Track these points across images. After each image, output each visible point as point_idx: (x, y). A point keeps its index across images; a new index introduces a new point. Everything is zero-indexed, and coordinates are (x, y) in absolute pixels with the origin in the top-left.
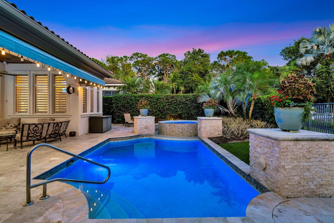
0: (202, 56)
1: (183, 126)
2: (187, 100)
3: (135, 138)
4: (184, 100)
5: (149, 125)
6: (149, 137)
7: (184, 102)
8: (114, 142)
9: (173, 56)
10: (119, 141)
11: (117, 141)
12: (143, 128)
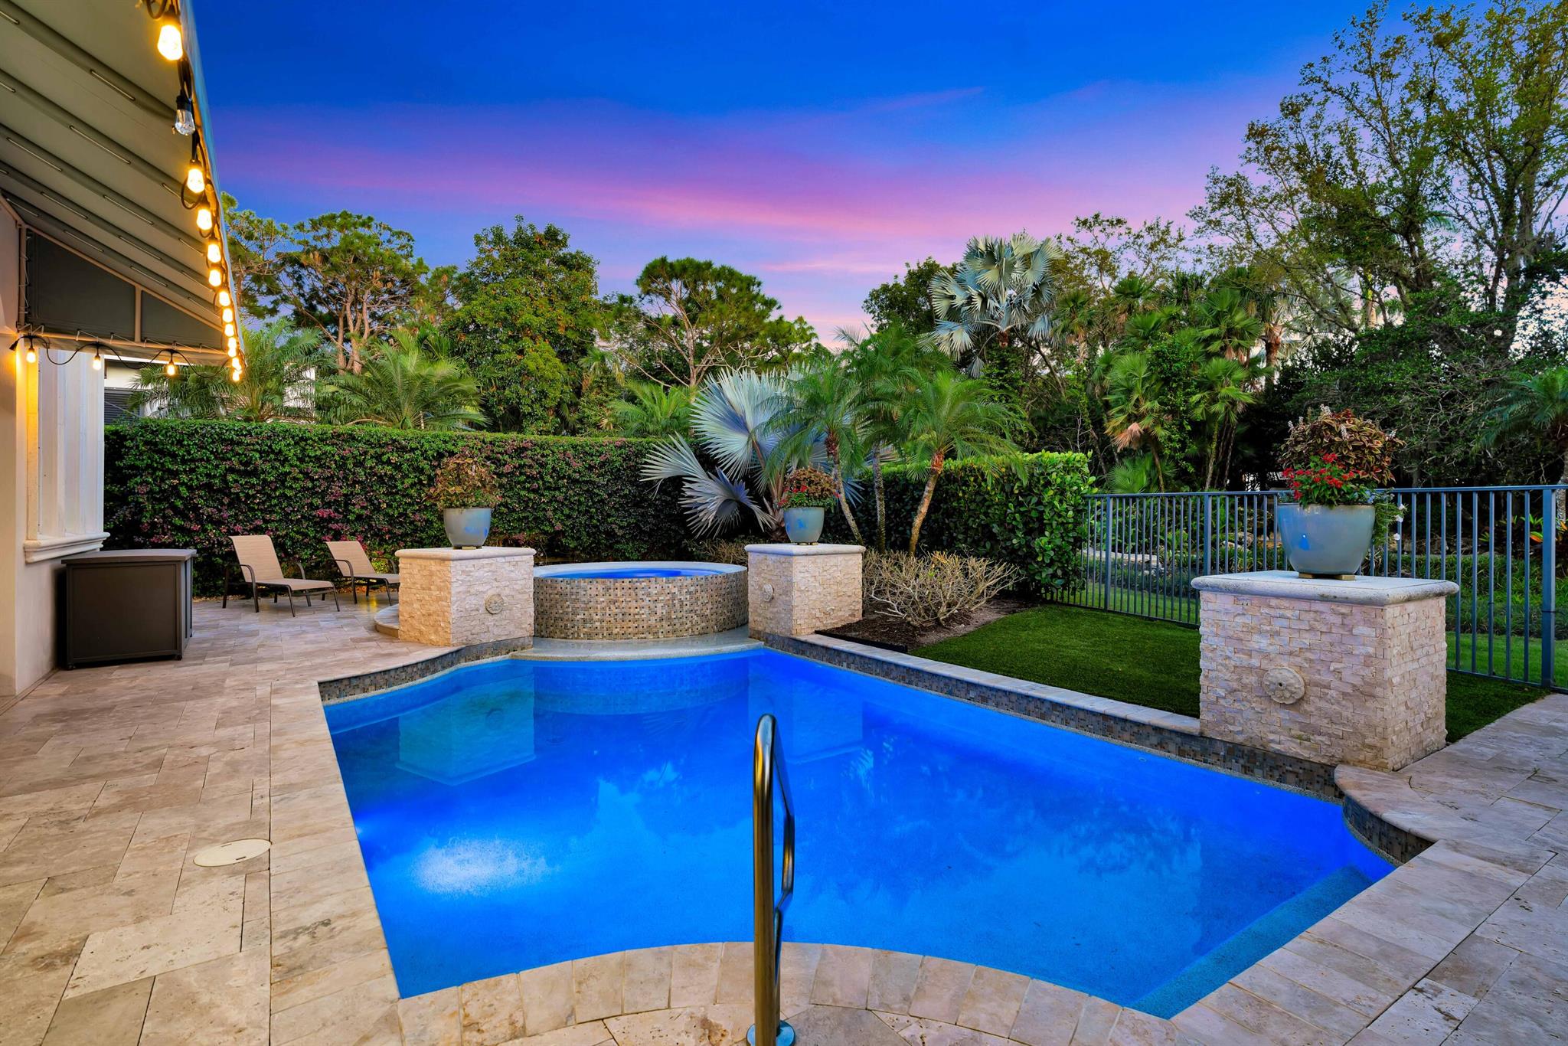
0: (563, 262)
1: (676, 590)
2: (591, 468)
3: (444, 668)
4: (578, 465)
5: (507, 591)
6: (507, 656)
7: (577, 476)
8: (341, 700)
9: (399, 234)
10: (372, 693)
11: (361, 696)
12: (477, 610)
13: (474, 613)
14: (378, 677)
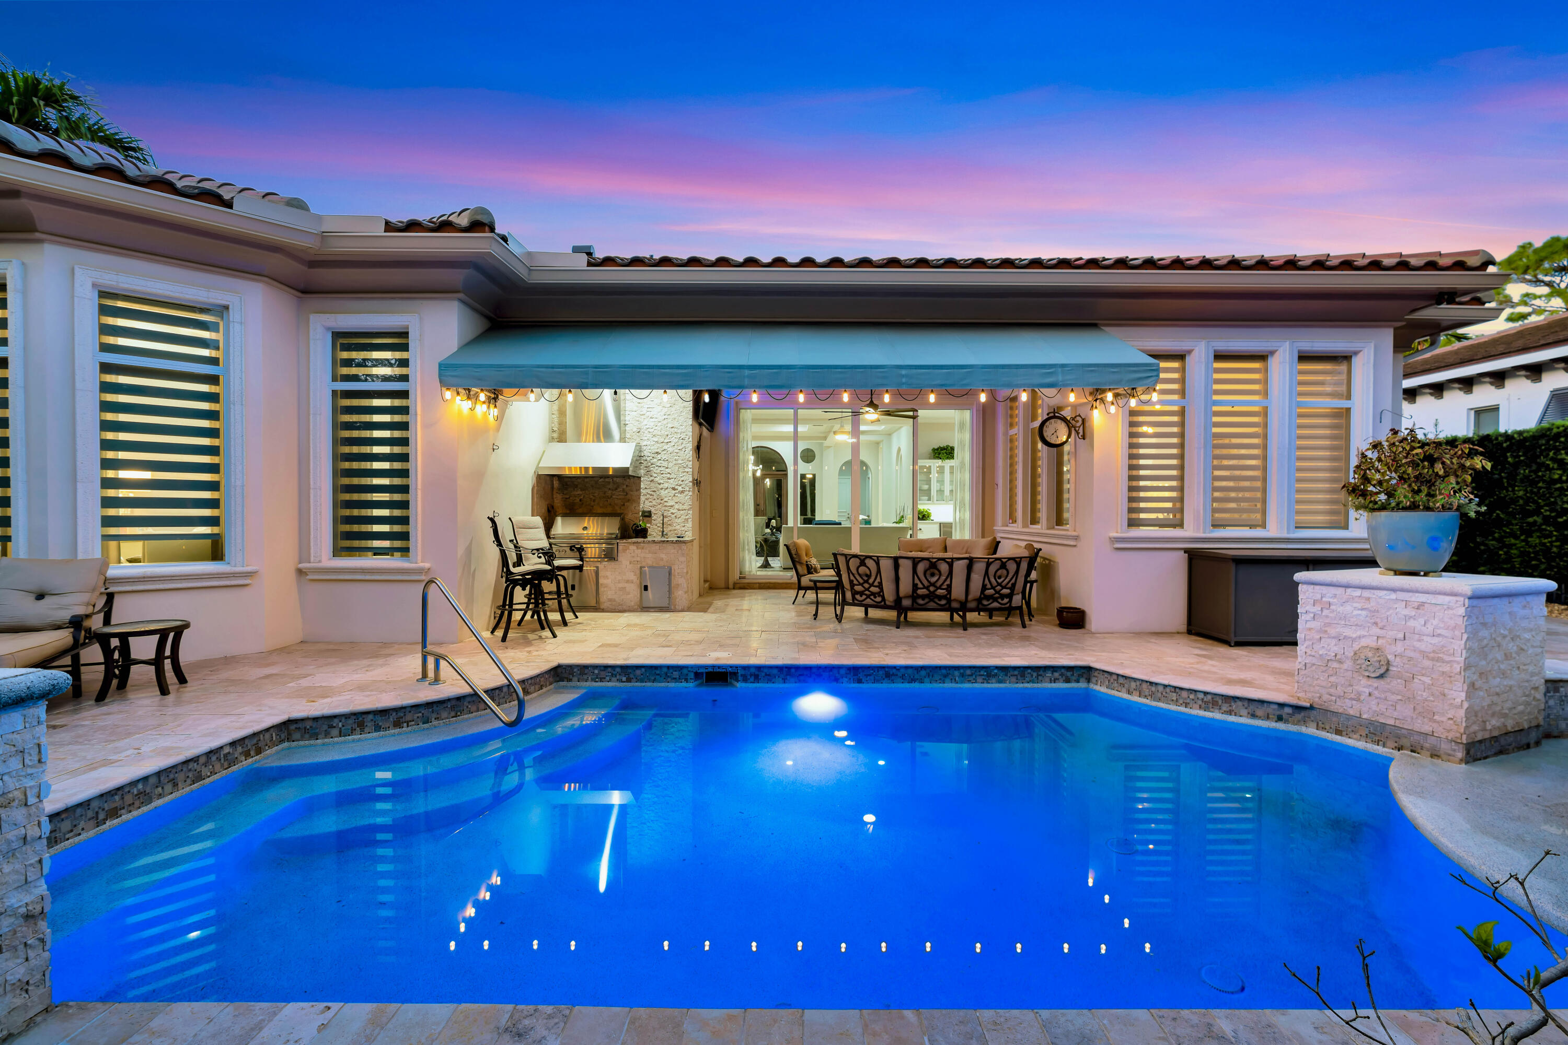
6: (1396, 754)
12: (1340, 662)
13: (1335, 665)
14: (1145, 686)
